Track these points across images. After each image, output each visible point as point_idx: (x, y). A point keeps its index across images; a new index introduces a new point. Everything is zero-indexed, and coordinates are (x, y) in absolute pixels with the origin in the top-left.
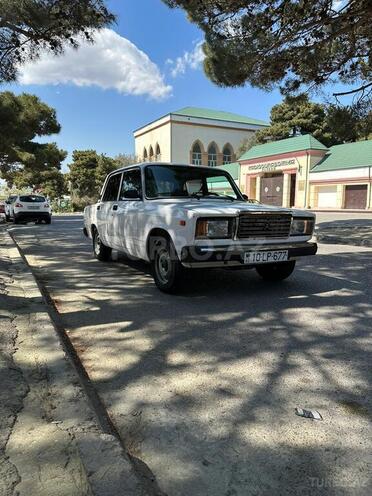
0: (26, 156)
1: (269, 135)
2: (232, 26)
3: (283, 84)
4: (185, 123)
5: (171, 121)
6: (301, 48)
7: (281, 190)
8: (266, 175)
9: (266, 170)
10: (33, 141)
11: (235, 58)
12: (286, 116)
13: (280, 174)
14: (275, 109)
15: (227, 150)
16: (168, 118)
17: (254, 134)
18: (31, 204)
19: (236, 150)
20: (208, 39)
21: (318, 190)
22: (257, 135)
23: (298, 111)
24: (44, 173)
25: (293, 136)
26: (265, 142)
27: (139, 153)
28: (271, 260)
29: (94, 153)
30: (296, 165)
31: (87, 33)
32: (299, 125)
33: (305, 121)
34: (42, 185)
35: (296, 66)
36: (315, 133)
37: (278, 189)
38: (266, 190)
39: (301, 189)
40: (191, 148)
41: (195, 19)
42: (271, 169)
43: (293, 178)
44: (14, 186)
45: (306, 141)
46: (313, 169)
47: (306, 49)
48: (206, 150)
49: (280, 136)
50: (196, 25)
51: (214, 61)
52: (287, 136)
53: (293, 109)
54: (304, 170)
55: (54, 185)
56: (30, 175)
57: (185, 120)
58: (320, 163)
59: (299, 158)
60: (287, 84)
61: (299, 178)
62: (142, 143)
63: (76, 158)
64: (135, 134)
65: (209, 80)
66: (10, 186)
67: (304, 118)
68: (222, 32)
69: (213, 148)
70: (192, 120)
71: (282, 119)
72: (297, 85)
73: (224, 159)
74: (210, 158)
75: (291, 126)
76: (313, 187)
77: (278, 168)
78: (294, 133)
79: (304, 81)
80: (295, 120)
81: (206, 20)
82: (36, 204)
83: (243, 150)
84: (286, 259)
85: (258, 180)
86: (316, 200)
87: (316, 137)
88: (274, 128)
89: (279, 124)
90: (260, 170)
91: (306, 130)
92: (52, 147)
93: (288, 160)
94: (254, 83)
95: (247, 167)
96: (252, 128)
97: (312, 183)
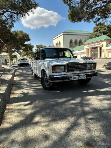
0: (23, 48)
1: (93, 36)
2: (77, 3)
3: (94, 20)
4: (68, 35)
5: (63, 34)
6: (99, 7)
7: (97, 53)
8: (92, 48)
9: (92, 47)
10: (25, 43)
11: (77, 13)
12: (98, 30)
13: (97, 48)
14: (94, 28)
15: (80, 41)
16: (62, 34)
17: (88, 36)
18: (23, 61)
19: (83, 41)
20: (70, 8)
21: (109, 52)
22: (89, 36)
23: (102, 28)
24: (29, 52)
25: (101, 36)
26: (92, 38)
27: (55, 44)
28: (80, 78)
29: (42, 45)
30: (102, 45)
31: (31, 11)
32: (102, 32)
33: (104, 31)
34: (29, 55)
35: (98, 13)
36: (107, 34)
37: (96, 52)
38: (93, 53)
39: (103, 52)
40: (69, 42)
41: (65, 3)
42: (94, 46)
43: (101, 49)
44: (22, 56)
45: (104, 37)
46: (107, 45)
47: (101, 7)
48: (74, 42)
49: (96, 36)
50: (66, 4)
51: (71, 15)
52: (99, 36)
53: (100, 27)
54: (104, 46)
55: (32, 55)
56: (25, 53)
57: (68, 34)
58: (109, 44)
59: (102, 42)
60: (96, 20)
61: (103, 49)
62: (55, 42)
63: (37, 47)
64: (53, 39)
65: (70, 21)
66: (21, 56)
67: (104, 30)
68: (74, 6)
69: (76, 41)
70: (69, 34)
71: (97, 31)
72: (99, 19)
73: (80, 44)
74: (75, 44)
75: (100, 33)
76: (107, 51)
77: (96, 46)
78: (101, 34)
79: (101, 18)
80: (101, 31)
81: (69, 2)
82: (25, 61)
83: (85, 41)
84: (85, 78)
85: (90, 50)
86: (108, 55)
87: (108, 36)
88: (95, 34)
89: (96, 32)
90: (90, 47)
91: (105, 33)
92: (30, 44)
93: (99, 43)
94: (85, 20)
95: (86, 46)
96: (88, 34)
97: (107, 50)
